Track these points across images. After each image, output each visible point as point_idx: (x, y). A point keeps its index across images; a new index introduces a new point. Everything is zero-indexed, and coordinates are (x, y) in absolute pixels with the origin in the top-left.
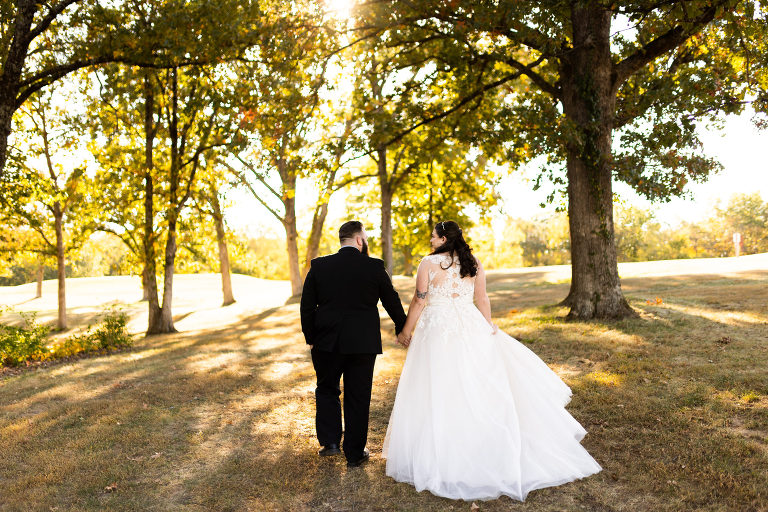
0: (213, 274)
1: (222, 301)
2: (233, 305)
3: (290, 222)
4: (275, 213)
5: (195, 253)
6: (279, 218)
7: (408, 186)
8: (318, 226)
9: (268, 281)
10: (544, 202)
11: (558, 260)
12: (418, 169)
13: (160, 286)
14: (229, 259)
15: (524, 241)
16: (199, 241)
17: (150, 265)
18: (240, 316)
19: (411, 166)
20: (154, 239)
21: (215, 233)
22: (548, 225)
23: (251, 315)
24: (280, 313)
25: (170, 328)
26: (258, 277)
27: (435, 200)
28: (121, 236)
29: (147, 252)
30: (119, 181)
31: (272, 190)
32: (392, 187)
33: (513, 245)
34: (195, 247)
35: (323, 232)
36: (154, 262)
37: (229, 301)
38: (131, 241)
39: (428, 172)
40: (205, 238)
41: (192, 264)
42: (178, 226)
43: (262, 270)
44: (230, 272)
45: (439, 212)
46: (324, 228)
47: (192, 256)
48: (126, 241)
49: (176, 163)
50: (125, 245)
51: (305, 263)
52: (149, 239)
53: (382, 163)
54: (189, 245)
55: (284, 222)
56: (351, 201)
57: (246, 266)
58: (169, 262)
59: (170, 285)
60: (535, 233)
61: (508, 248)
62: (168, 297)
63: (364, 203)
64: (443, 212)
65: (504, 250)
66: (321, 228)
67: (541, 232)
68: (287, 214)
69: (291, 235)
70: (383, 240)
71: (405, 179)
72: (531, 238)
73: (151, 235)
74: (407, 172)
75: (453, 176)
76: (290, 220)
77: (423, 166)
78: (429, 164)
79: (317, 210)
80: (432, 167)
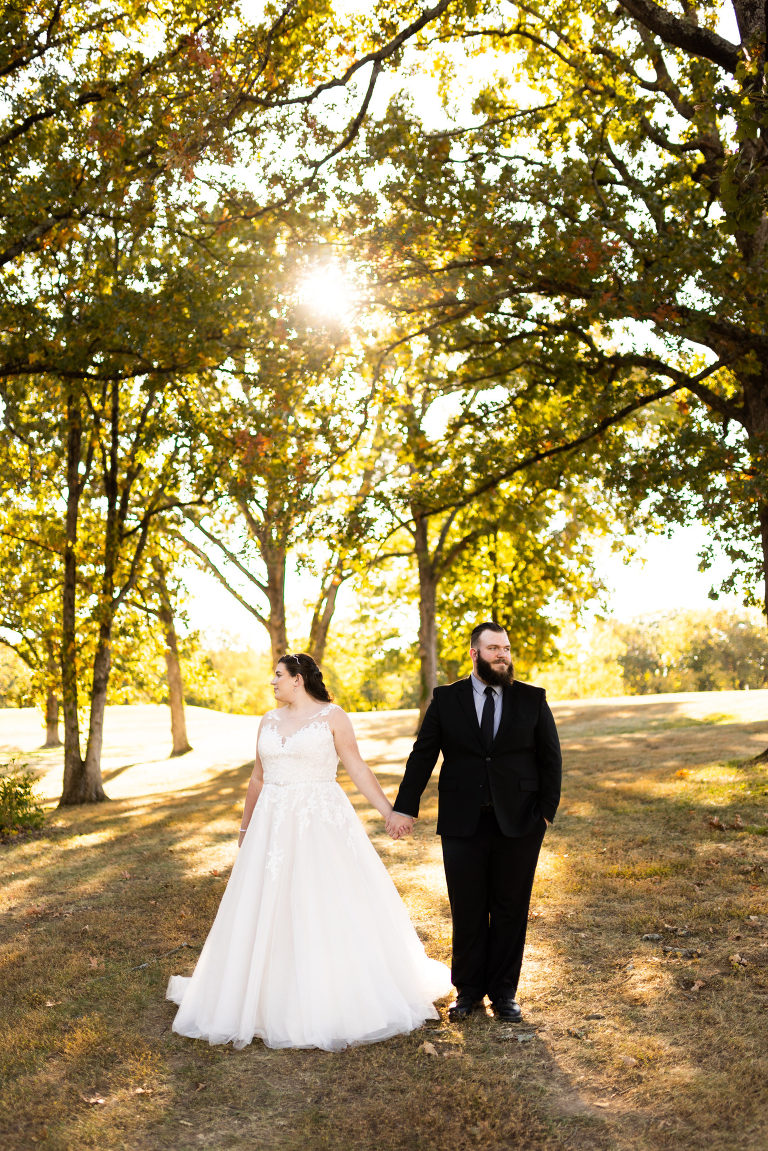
1: (170, 748)
2: (188, 754)
3: (276, 624)
4: (254, 612)
6: (261, 619)
7: (459, 570)
8: (321, 631)
9: (233, 716)
10: (717, 590)
11: (678, 684)
12: (475, 544)
13: (84, 726)
14: (183, 684)
15: (624, 655)
16: (135, 656)
17: (69, 692)
19: (466, 540)
20: (77, 651)
22: (658, 631)
25: (97, 793)
26: (220, 709)
27: (503, 591)
28: (15, 648)
30: (17, 564)
31: (251, 577)
32: (437, 570)
33: (607, 661)
34: (129, 665)
35: (327, 640)
36: (75, 687)
37: (181, 749)
38: (32, 655)
39: (492, 547)
42: (113, 630)
43: (224, 700)
44: (184, 703)
45: (508, 611)
46: (329, 634)
48: (24, 656)
49: (114, 532)
50: (21, 661)
52: (69, 651)
53: (421, 535)
54: (120, 662)
55: (269, 625)
56: (369, 594)
57: (206, 696)
58: (98, 690)
59: (100, 725)
60: (640, 642)
61: (601, 665)
62: (95, 744)
63: (385, 597)
64: (514, 610)
65: (593, 669)
66: (325, 635)
67: (649, 641)
68: (273, 613)
69: (279, 646)
70: (423, 653)
71: (457, 558)
72: (634, 649)
73: (72, 645)
74: (458, 548)
75: (529, 554)
76: (278, 623)
77: (483, 539)
78: (492, 537)
79: (319, 607)
80: (496, 540)
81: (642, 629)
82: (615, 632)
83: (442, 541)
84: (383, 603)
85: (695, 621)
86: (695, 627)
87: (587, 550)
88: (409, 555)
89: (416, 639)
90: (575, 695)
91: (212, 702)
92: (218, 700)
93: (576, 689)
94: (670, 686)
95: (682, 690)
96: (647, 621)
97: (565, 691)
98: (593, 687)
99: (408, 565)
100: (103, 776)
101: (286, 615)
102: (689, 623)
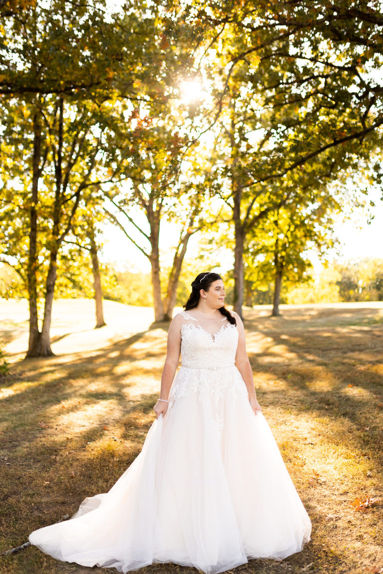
0: (87, 300)
1: (95, 323)
2: (103, 328)
3: (154, 258)
4: (142, 250)
5: (73, 281)
6: (146, 254)
7: (257, 230)
8: (179, 263)
9: (131, 307)
11: (367, 297)
12: (267, 216)
14: (102, 289)
15: (340, 280)
16: (77, 272)
17: (32, 292)
18: (110, 340)
19: (262, 213)
20: (36, 268)
21: (91, 266)
22: (358, 268)
23: (121, 339)
24: (146, 340)
25: (47, 351)
26: (123, 302)
27: (280, 243)
28: (13, 267)
29: (30, 280)
31: (141, 231)
32: (245, 230)
33: (330, 284)
34: (73, 278)
35: (182, 268)
36: (36, 290)
37: (101, 324)
39: (275, 218)
40: (83, 269)
41: (70, 291)
42: (58, 256)
43: (125, 297)
44: (102, 298)
45: (284, 254)
47: (71, 285)
48: (18, 271)
49: (59, 198)
50: (17, 273)
51: (166, 294)
52: (32, 268)
53: (237, 210)
54: (69, 275)
55: (150, 257)
56: (205, 243)
57: (116, 295)
58: (49, 290)
60: (348, 274)
61: (327, 286)
62: (47, 322)
63: (214, 245)
65: (323, 287)
67: (353, 274)
68: (153, 251)
69: (156, 270)
70: (236, 276)
71: (256, 224)
72: (344, 278)
73: (34, 264)
74: (257, 219)
75: (298, 222)
76: (155, 257)
77: (270, 214)
78: (276, 212)
79: (178, 248)
80: (278, 214)
81: (349, 267)
82: (336, 268)
83: (248, 214)
84: (212, 249)
85: (379, 264)
86: (379, 267)
87: (330, 221)
88: (228, 221)
89: (233, 268)
90: (312, 301)
91: (120, 299)
92: (122, 299)
93: (314, 298)
94: (364, 298)
95: (370, 300)
96: (352, 263)
97: (308, 298)
98: (322, 298)
99: (227, 227)
100: (51, 341)
101: (160, 253)
102: (375, 265)
